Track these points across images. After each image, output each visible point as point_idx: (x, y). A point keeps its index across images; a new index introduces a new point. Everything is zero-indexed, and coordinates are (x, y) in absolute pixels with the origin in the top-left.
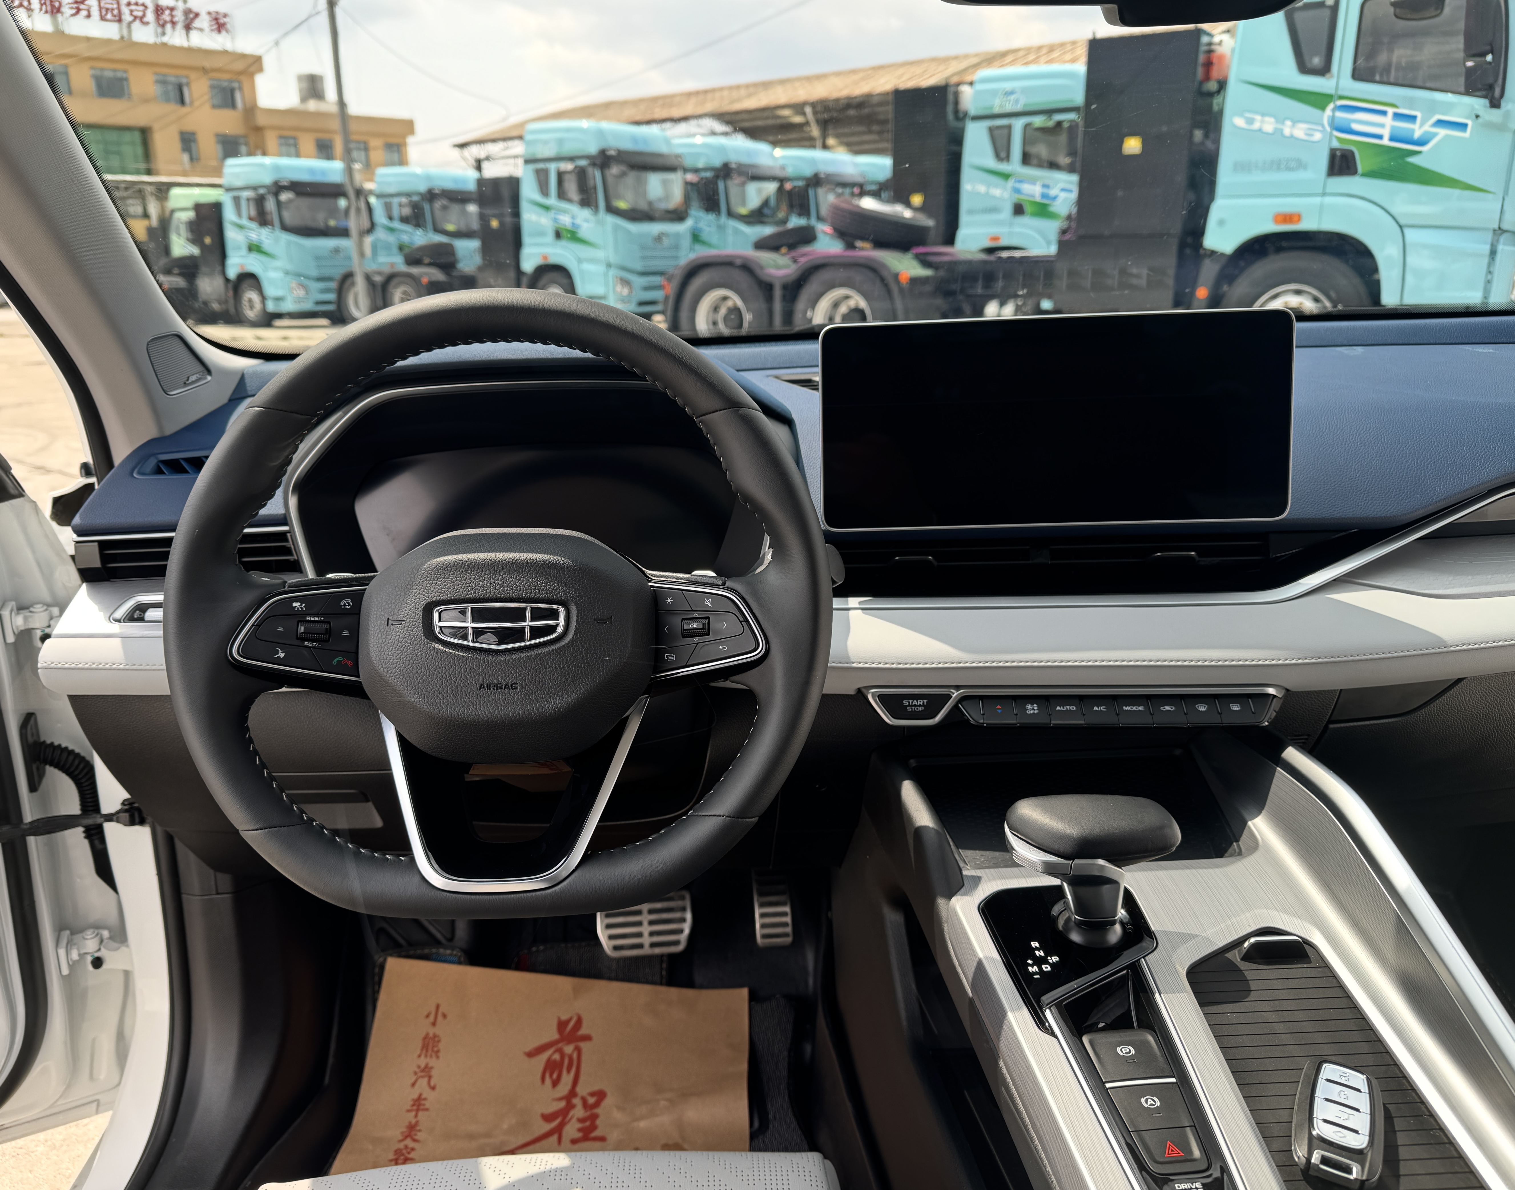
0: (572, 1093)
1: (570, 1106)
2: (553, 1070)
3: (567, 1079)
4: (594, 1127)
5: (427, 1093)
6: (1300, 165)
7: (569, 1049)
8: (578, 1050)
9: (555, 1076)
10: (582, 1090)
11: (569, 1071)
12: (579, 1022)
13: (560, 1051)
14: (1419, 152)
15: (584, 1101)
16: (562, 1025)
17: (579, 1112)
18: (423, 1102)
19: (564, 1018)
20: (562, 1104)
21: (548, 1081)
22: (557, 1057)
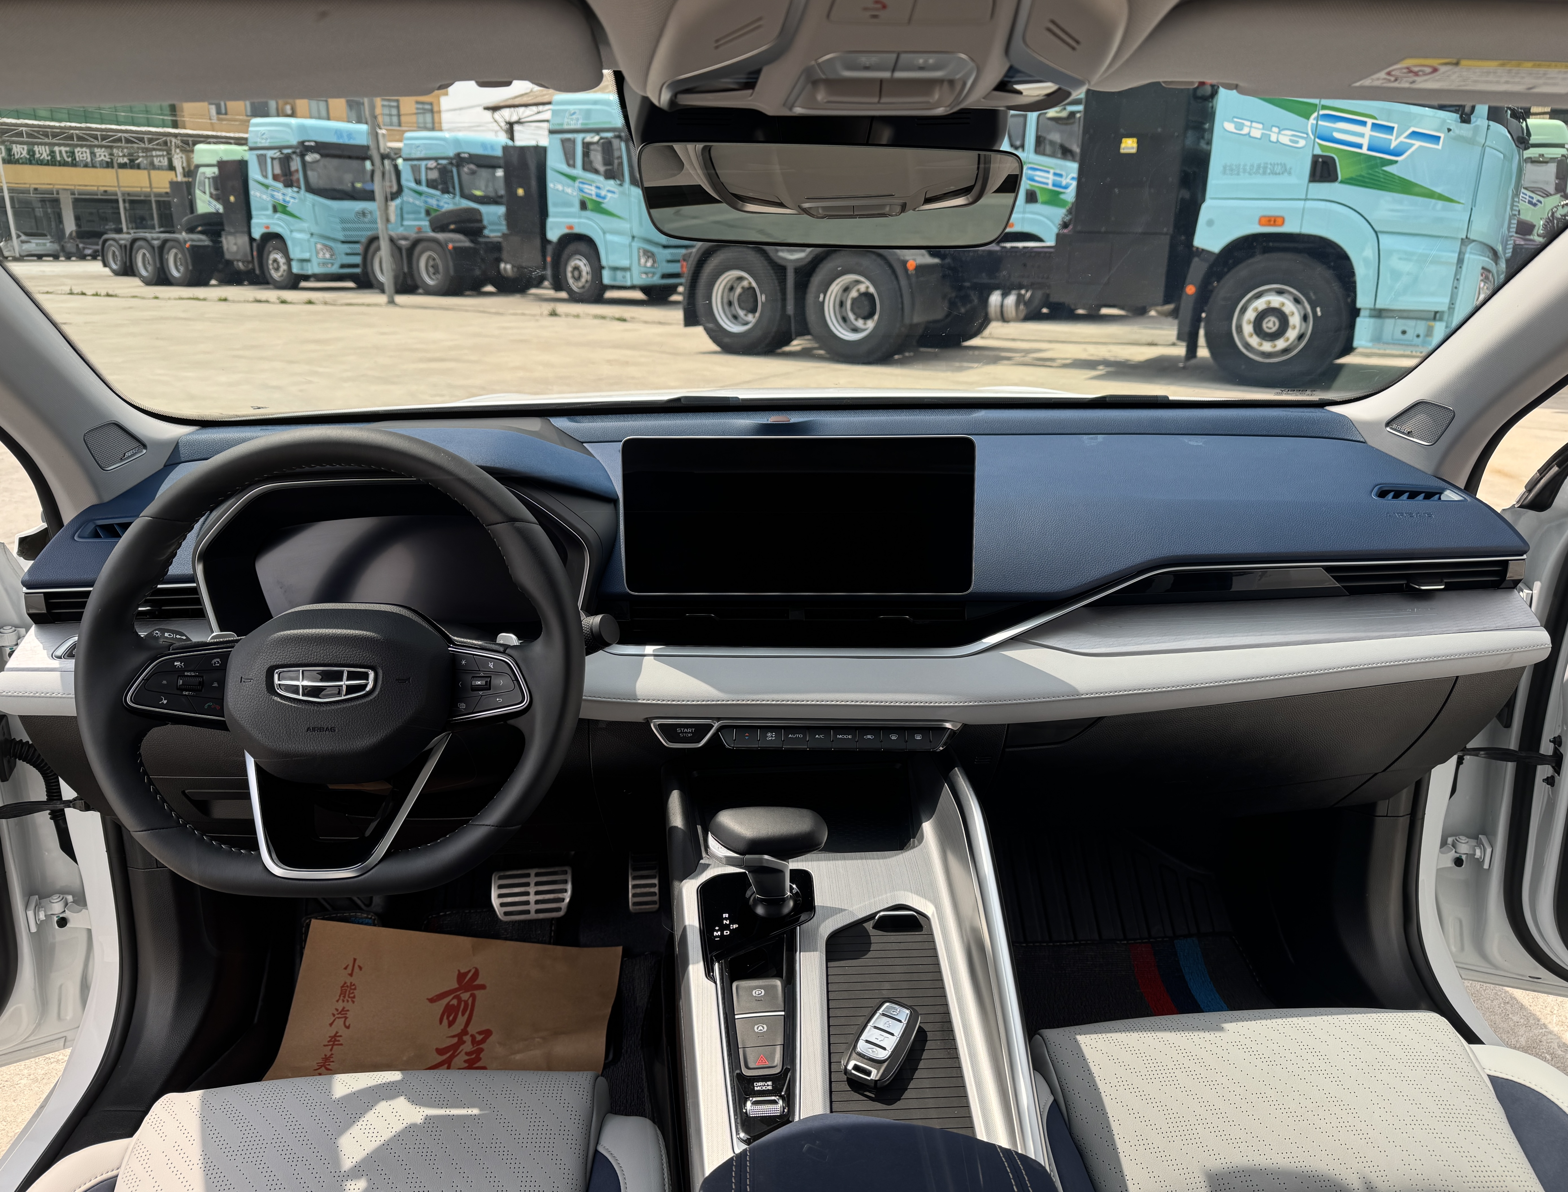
0: (464, 1032)
1: (461, 1042)
2: (450, 1013)
3: (461, 1020)
4: (478, 1059)
5: (342, 1030)
6: (1286, 170)
7: (465, 996)
8: (473, 996)
9: (451, 1018)
10: (472, 1030)
11: (463, 1015)
12: (476, 974)
13: (458, 997)
14: (1396, 162)
15: (473, 1037)
16: (461, 976)
17: (468, 1047)
18: (338, 1039)
19: (462, 971)
20: (455, 1040)
21: (445, 1021)
22: (455, 1002)
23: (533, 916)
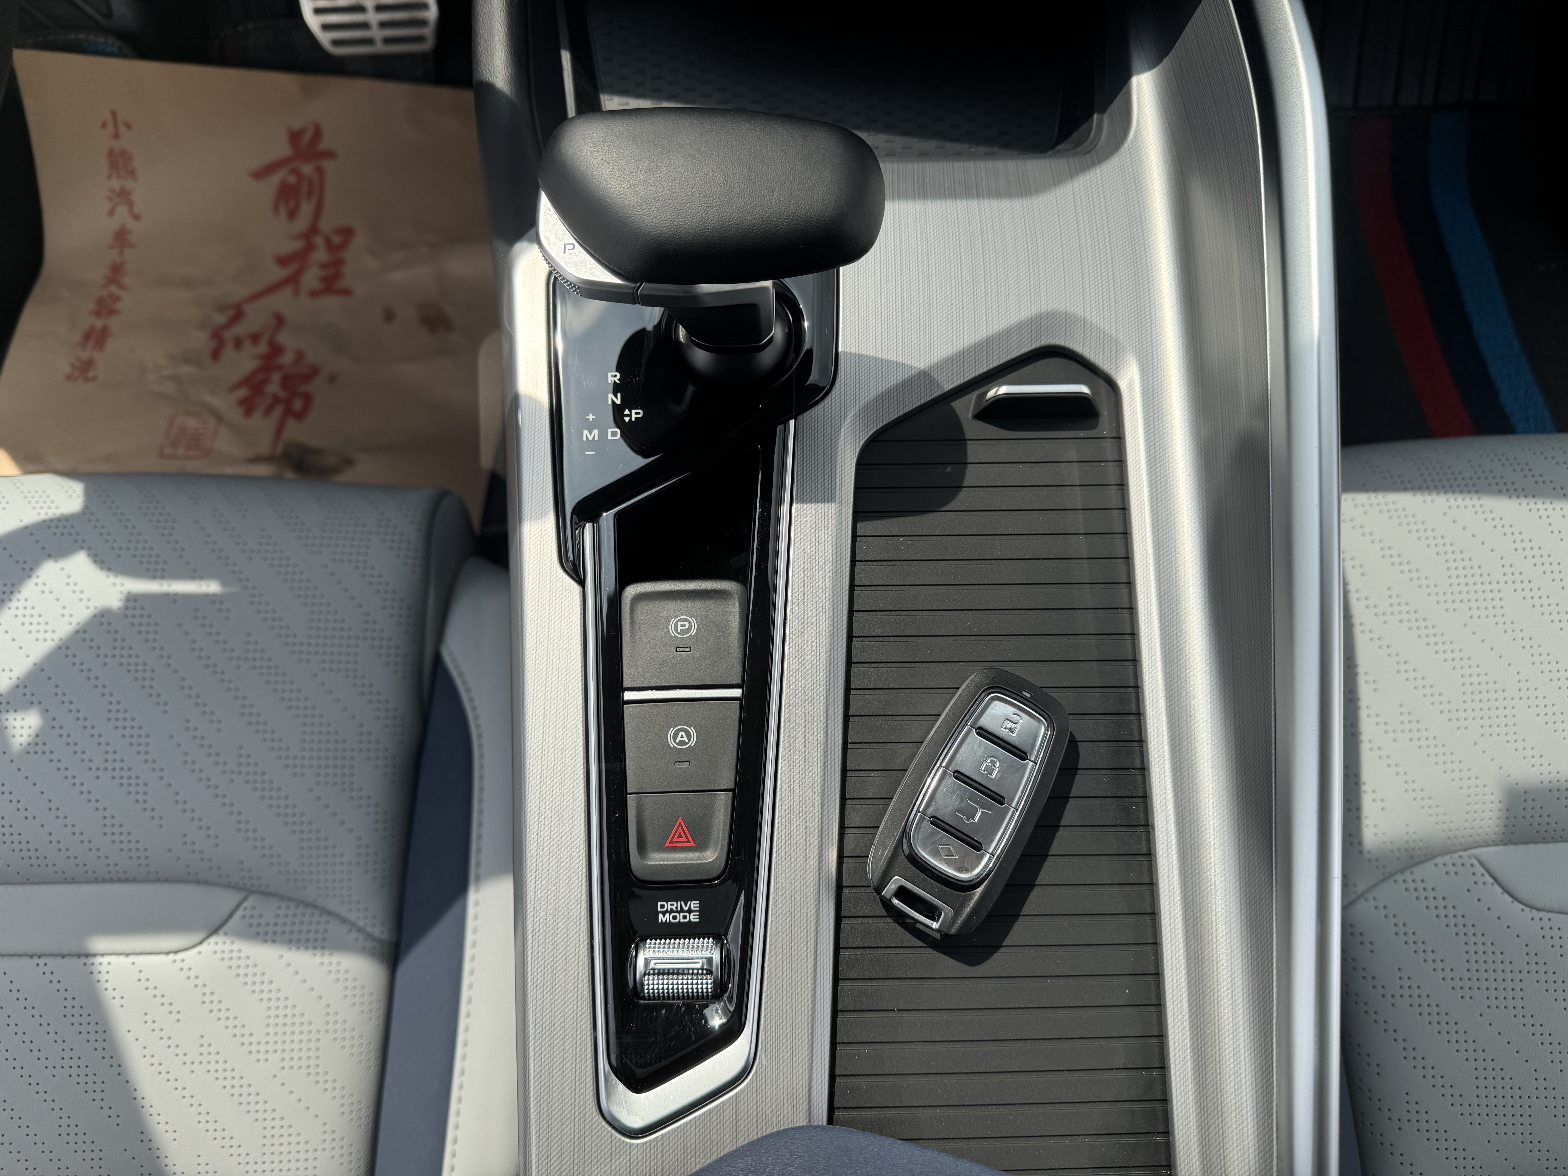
0: (313, 230)
1: (310, 247)
2: (288, 197)
3: (306, 209)
4: (337, 276)
5: (131, 224)
7: (307, 169)
8: (320, 170)
9: (292, 205)
10: (326, 225)
11: (309, 199)
12: (318, 134)
13: (296, 172)
15: (328, 240)
16: (295, 137)
17: (320, 255)
18: (127, 236)
19: (297, 126)
20: (298, 245)
21: (283, 212)
22: (292, 179)
23: (379, 48)
